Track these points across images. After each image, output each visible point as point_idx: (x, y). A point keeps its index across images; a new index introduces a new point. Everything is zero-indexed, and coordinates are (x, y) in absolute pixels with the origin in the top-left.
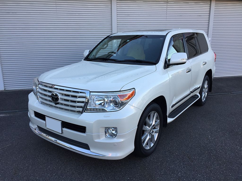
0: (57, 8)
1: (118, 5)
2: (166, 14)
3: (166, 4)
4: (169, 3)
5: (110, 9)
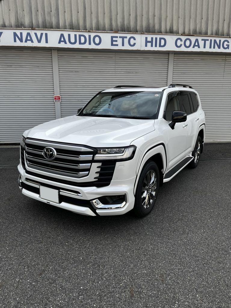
0: (116, 66)
1: (174, 64)
2: (223, 72)
3: (224, 62)
4: (228, 60)
5: (167, 67)
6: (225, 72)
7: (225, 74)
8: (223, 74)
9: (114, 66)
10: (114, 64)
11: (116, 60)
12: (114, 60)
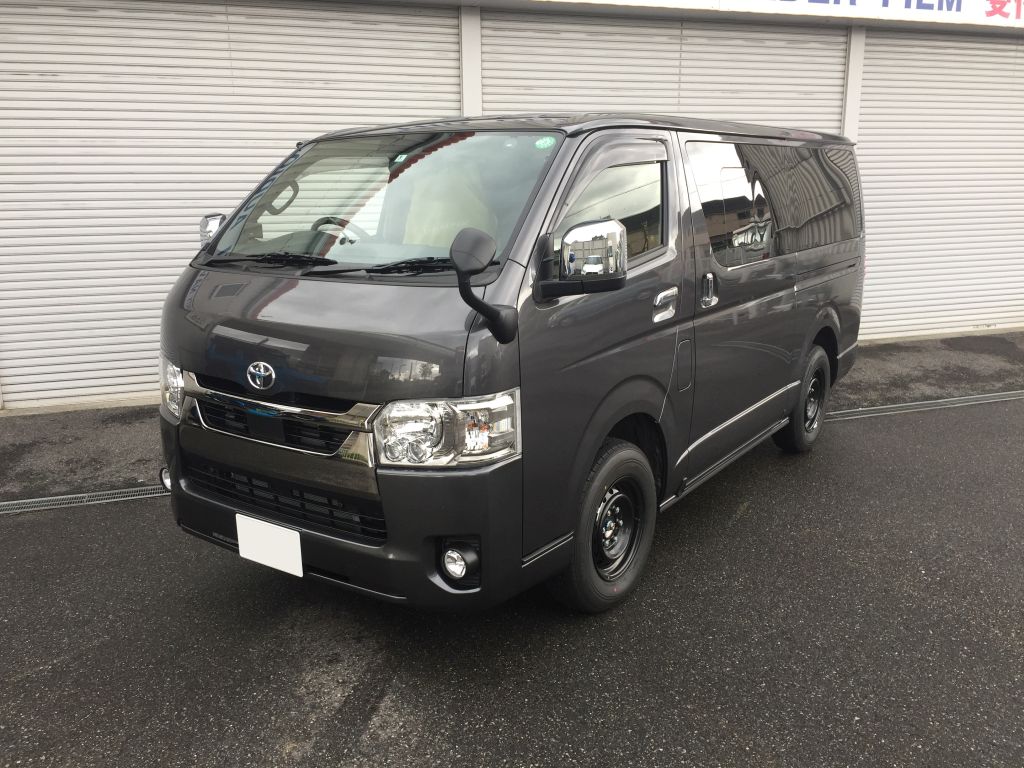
1: (485, 49)
2: (676, 86)
3: (677, 47)
4: (690, 40)
6: (683, 86)
7: (683, 94)
8: (676, 94)
9: (226, 54)
10: (225, 45)
11: (233, 28)
12: (225, 27)
